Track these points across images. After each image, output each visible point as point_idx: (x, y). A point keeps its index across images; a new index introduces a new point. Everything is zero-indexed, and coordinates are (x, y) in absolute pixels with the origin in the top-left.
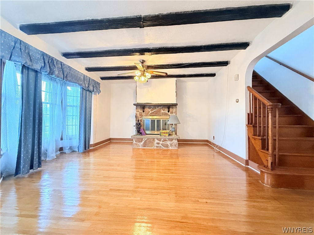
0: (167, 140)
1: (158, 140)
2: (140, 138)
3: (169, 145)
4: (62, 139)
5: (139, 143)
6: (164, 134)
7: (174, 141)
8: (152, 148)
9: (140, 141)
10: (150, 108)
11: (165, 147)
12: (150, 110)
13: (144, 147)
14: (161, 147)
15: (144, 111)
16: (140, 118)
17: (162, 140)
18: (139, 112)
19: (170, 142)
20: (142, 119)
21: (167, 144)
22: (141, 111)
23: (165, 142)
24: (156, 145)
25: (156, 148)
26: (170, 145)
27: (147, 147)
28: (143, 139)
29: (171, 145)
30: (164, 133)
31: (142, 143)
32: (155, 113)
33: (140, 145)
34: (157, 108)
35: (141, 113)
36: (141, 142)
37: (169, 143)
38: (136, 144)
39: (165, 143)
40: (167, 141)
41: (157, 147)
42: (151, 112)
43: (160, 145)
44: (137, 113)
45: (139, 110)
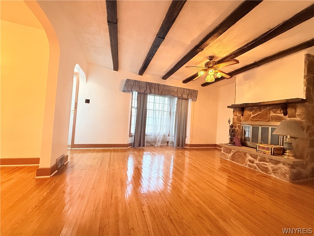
0: (267, 160)
1: (251, 156)
2: (229, 148)
3: (270, 169)
4: (169, 136)
5: (227, 154)
6: (262, 150)
7: (281, 165)
8: (242, 165)
9: (228, 152)
10: (251, 110)
11: (262, 170)
12: (252, 112)
13: (232, 160)
14: (256, 168)
15: (243, 115)
16: (238, 123)
17: (259, 158)
18: (237, 117)
19: (272, 165)
20: (240, 124)
21: (266, 166)
22: (239, 115)
23: (262, 162)
24: (249, 163)
25: (248, 167)
26: (273, 170)
27: (237, 161)
28: (232, 150)
29: (275, 171)
30: (263, 148)
31: (230, 155)
32: (259, 116)
33: (228, 157)
34: (263, 109)
35: (239, 117)
36: (230, 153)
37: (270, 166)
38: (224, 154)
39: (263, 164)
40: (267, 162)
41: (250, 166)
42: (252, 116)
43: (255, 165)
44: (235, 117)
45: (238, 114)
